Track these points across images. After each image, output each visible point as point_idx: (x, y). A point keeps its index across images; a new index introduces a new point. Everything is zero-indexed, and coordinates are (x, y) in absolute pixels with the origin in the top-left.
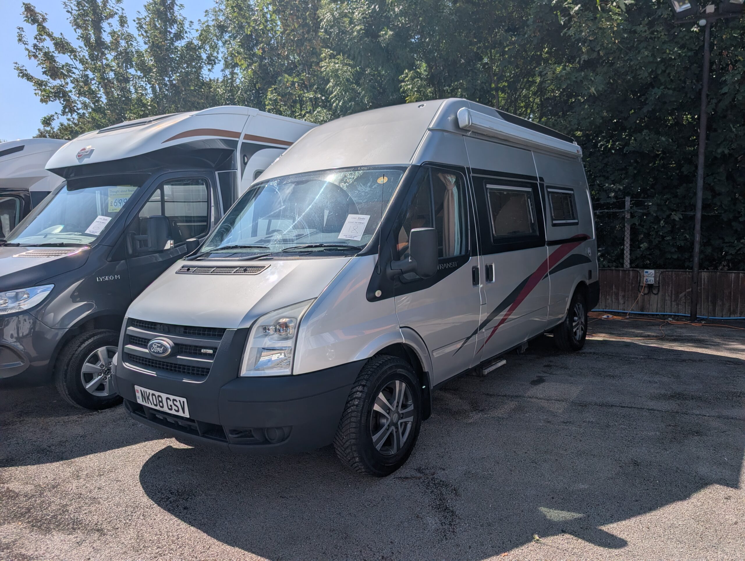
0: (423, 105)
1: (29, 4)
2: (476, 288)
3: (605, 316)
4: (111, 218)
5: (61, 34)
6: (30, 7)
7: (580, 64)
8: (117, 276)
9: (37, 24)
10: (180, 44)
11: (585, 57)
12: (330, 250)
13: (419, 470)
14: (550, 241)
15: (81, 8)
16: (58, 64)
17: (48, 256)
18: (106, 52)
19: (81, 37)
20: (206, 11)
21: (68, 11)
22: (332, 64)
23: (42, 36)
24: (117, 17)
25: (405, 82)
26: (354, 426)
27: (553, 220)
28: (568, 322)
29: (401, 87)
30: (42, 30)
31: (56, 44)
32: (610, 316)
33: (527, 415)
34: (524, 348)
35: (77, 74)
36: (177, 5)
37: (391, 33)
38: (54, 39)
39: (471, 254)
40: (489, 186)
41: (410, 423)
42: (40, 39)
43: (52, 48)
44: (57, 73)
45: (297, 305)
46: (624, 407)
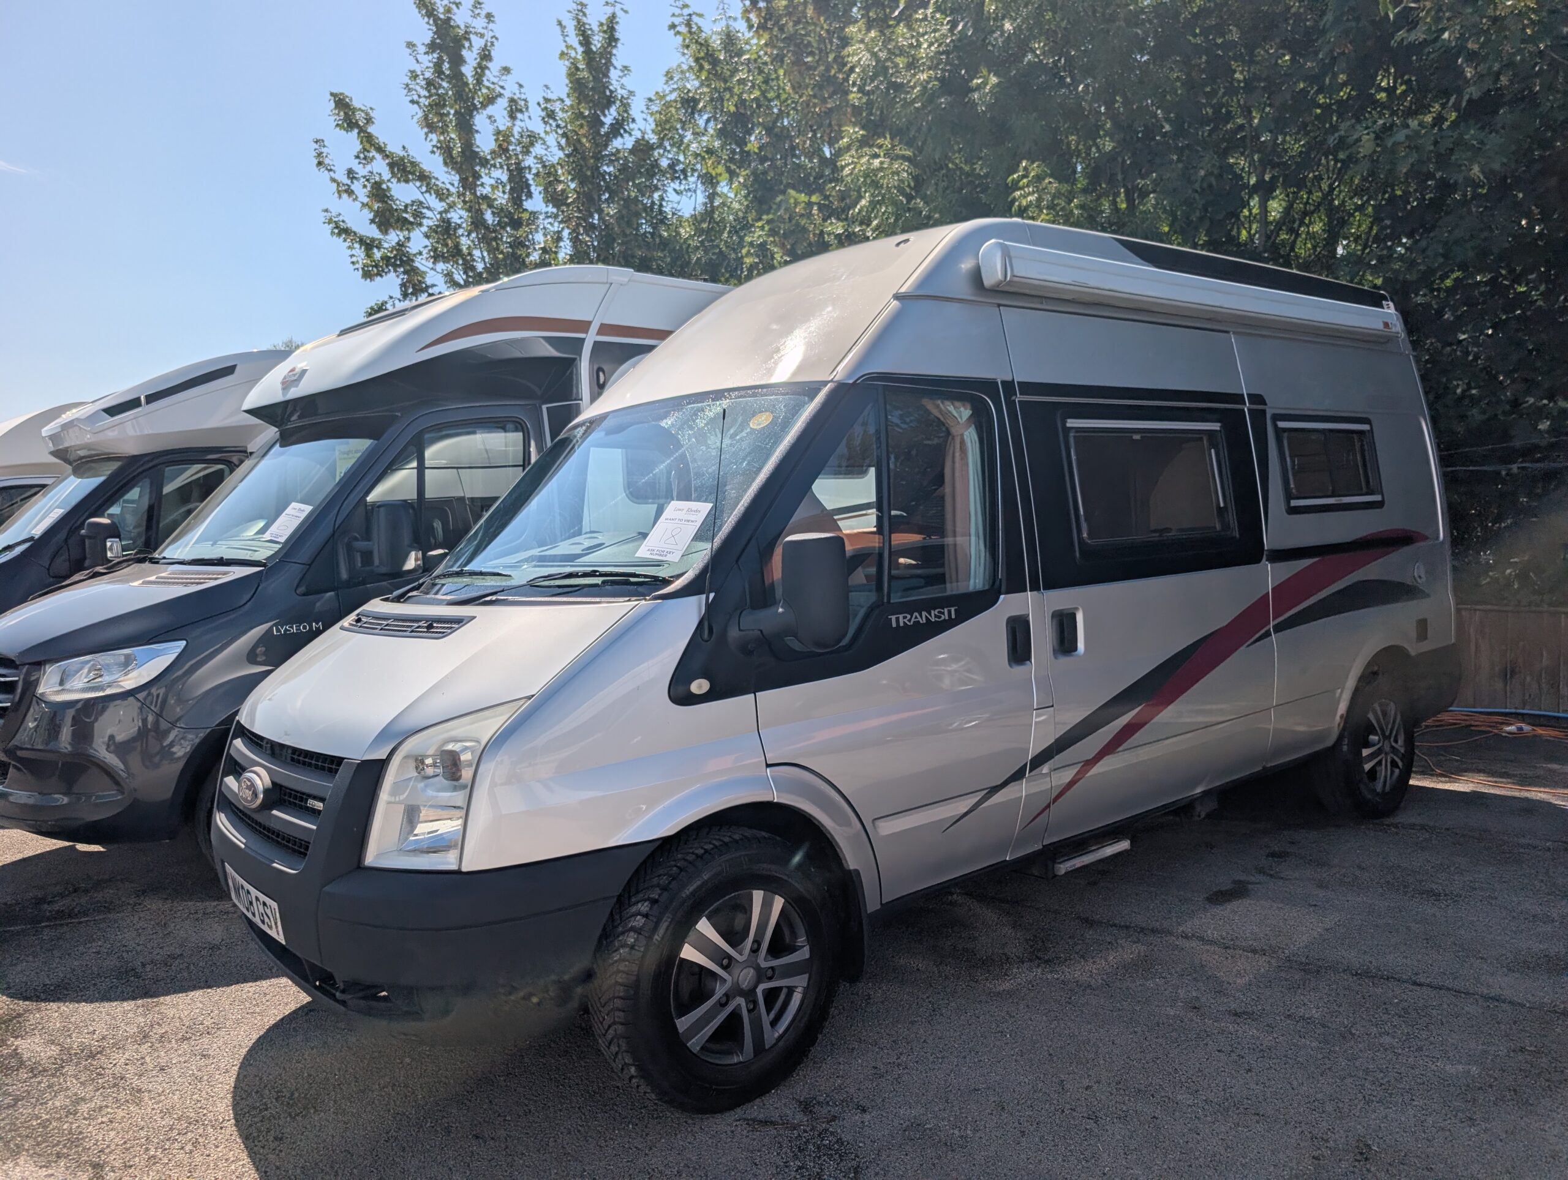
0: (907, 241)
1: (341, 94)
2: (1019, 670)
3: (1512, 728)
4: (311, 508)
5: (404, 147)
6: (343, 99)
7: (1457, 110)
8: (317, 624)
9: (356, 131)
10: (623, 143)
11: (1473, 92)
12: (613, 583)
13: (806, 1106)
14: (1278, 551)
15: (433, 91)
16: (398, 202)
17: (186, 584)
18: (483, 172)
19: (438, 148)
20: (668, 72)
21: (412, 102)
22: (864, 160)
23: (368, 151)
24: (502, 103)
25: (1022, 188)
26: (621, 994)
27: (1289, 496)
28: (1345, 748)
29: (1014, 200)
30: (368, 140)
31: (391, 166)
32: (1527, 728)
33: (1150, 984)
34: (1202, 811)
35: (431, 220)
36: (615, 68)
37: (994, 80)
38: (387, 156)
39: (1003, 588)
40: (1071, 423)
41: (800, 989)
42: (365, 158)
43: (386, 175)
44: (388, 221)
45: (486, 713)
46: (1420, 985)
